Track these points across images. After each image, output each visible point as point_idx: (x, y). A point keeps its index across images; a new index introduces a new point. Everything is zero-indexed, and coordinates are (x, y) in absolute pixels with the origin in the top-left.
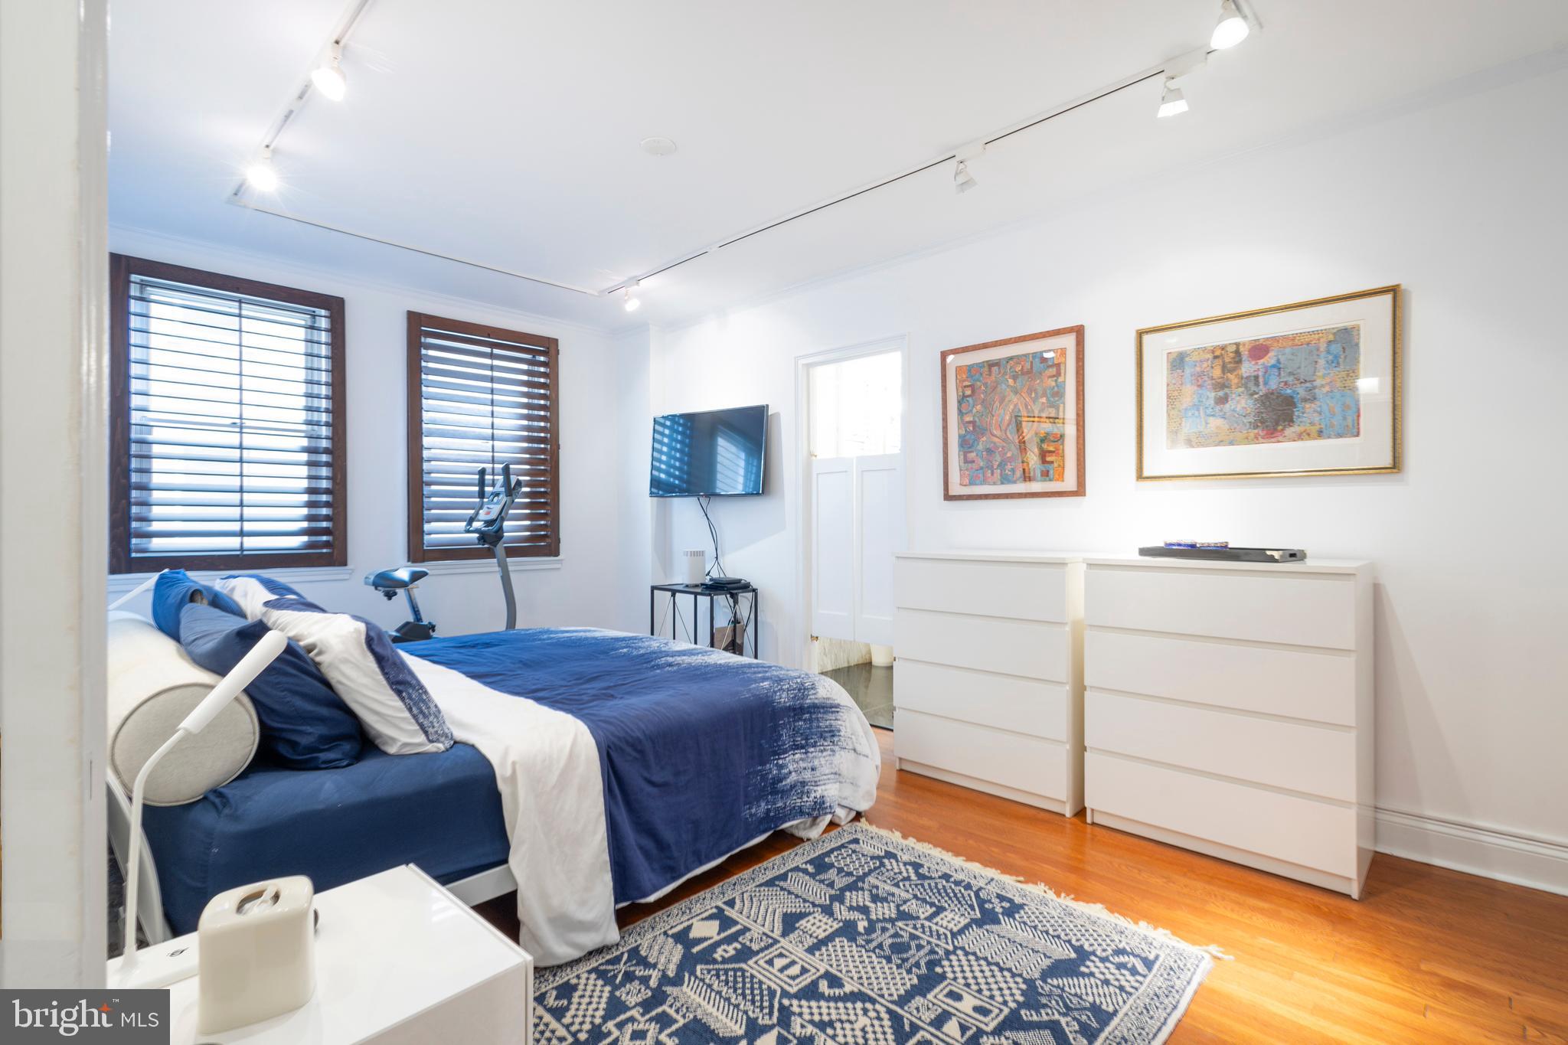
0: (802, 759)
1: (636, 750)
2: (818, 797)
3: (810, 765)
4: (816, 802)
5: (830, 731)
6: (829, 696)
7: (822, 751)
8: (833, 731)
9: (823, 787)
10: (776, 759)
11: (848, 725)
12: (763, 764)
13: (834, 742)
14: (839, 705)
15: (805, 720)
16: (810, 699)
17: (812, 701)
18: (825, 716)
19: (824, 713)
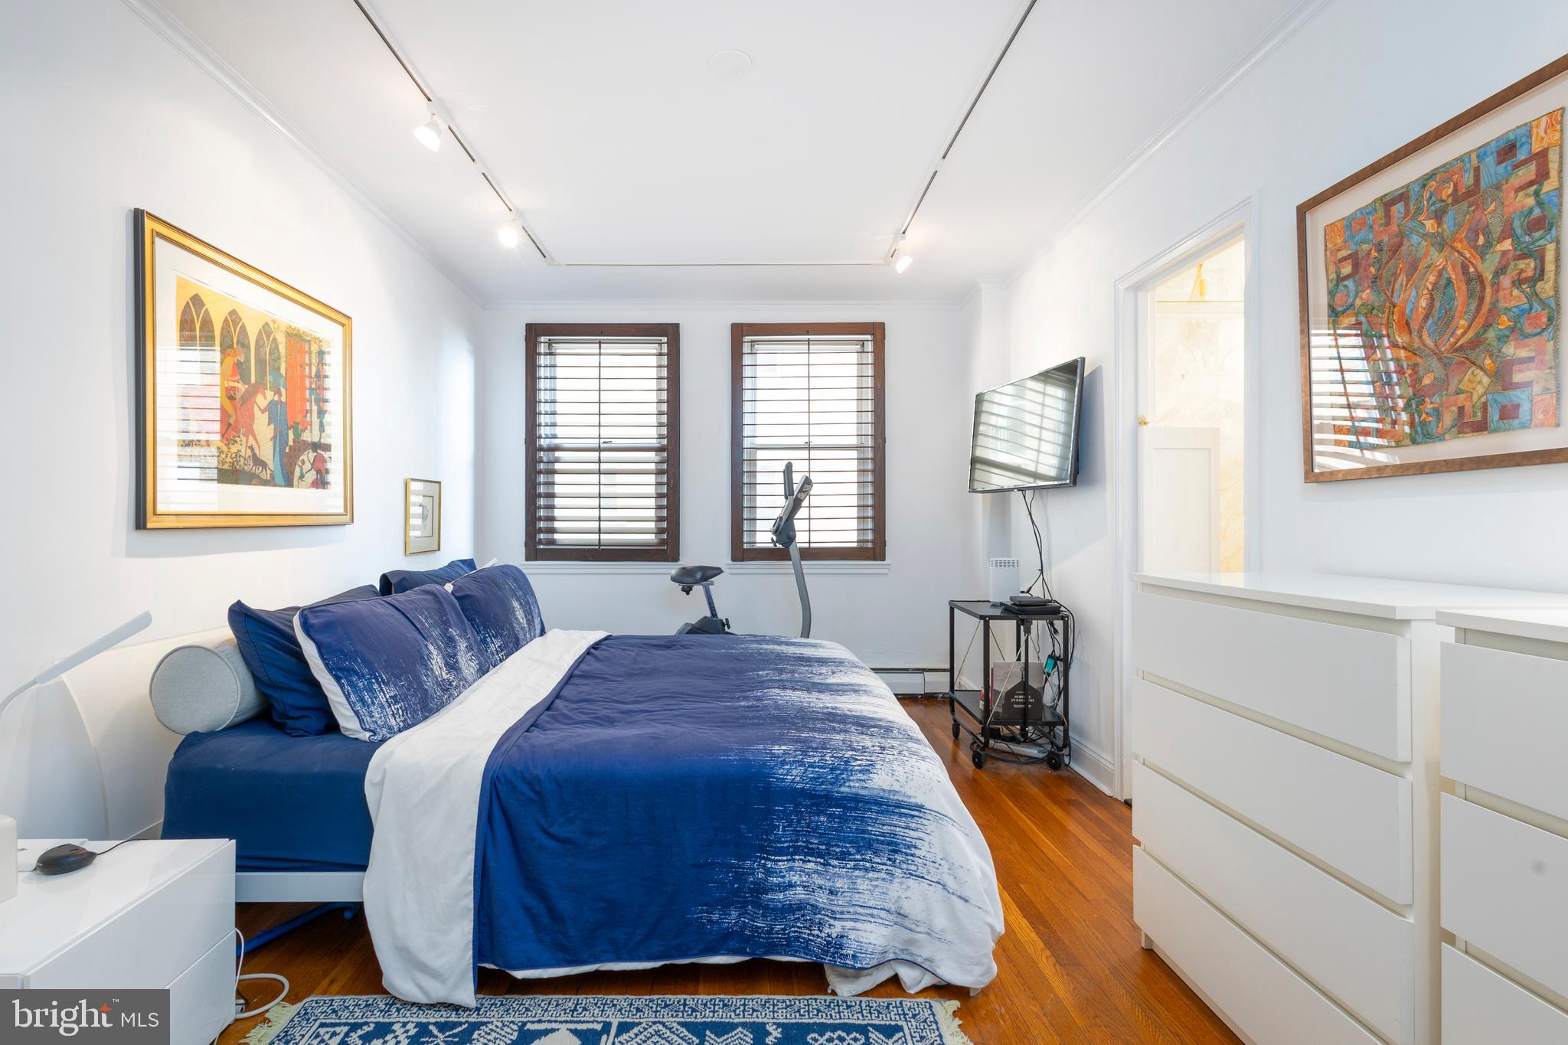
0: (816, 872)
1: (533, 790)
2: (834, 936)
3: (829, 884)
4: (829, 943)
5: (889, 844)
6: (897, 787)
7: (866, 870)
8: (897, 844)
9: (849, 924)
10: (764, 858)
11: (934, 839)
12: (742, 857)
13: (894, 862)
14: (922, 807)
15: (831, 816)
16: (849, 787)
17: (854, 791)
18: (882, 818)
19: (881, 812)
